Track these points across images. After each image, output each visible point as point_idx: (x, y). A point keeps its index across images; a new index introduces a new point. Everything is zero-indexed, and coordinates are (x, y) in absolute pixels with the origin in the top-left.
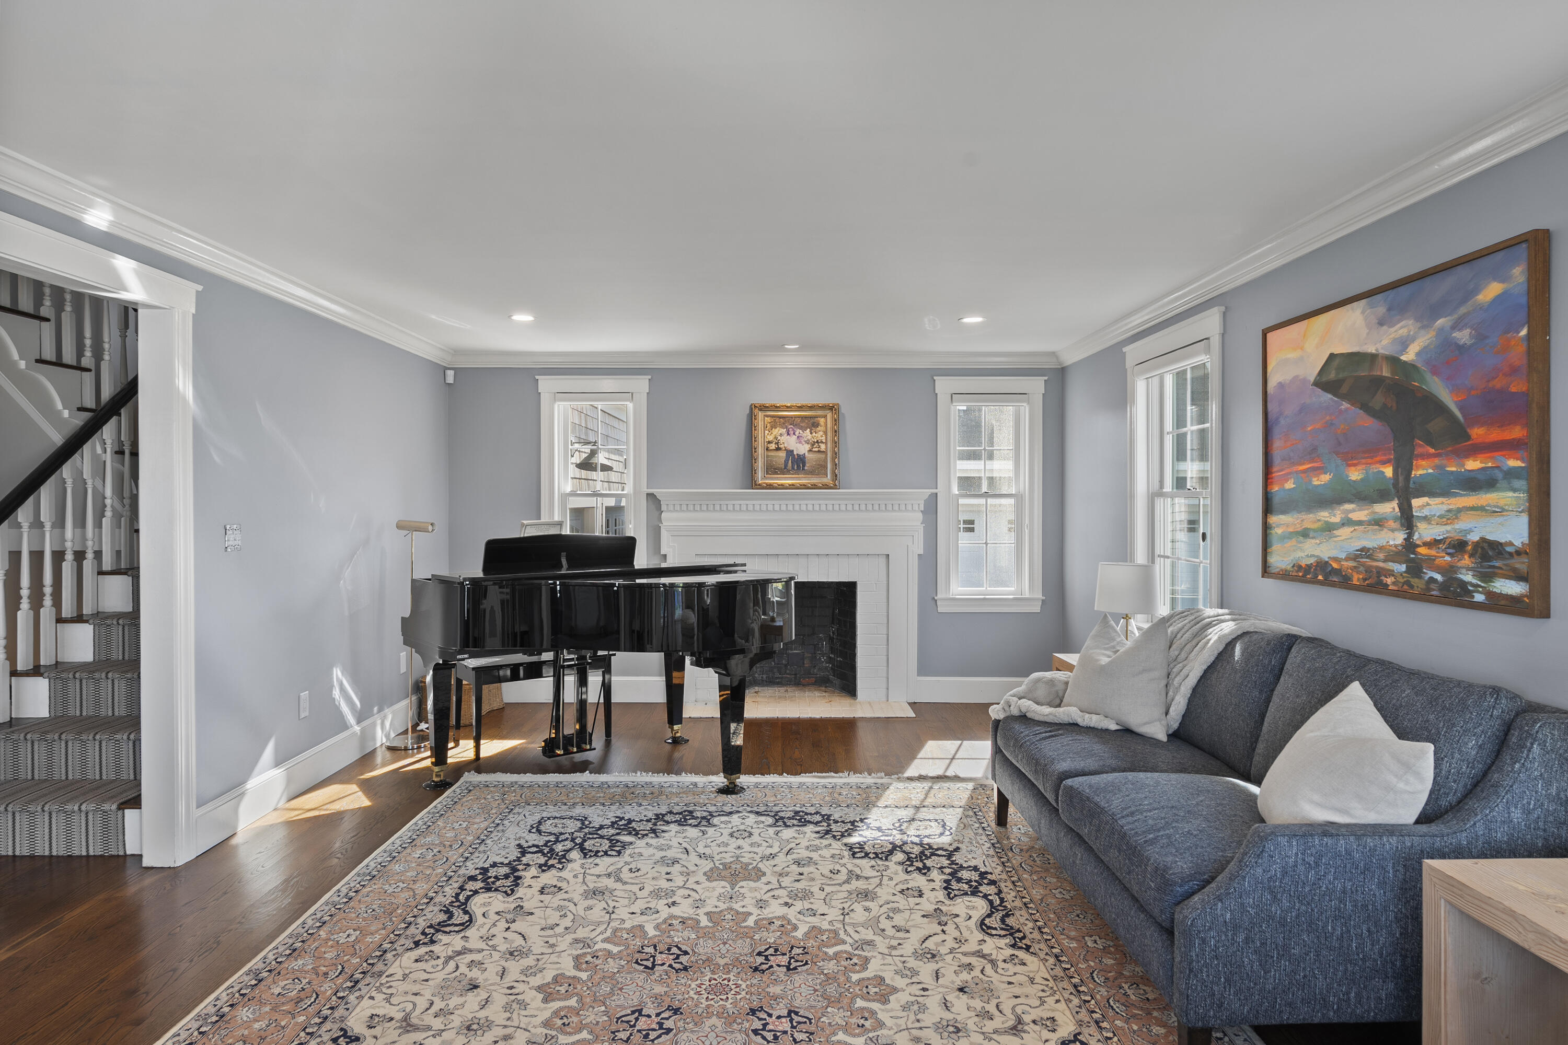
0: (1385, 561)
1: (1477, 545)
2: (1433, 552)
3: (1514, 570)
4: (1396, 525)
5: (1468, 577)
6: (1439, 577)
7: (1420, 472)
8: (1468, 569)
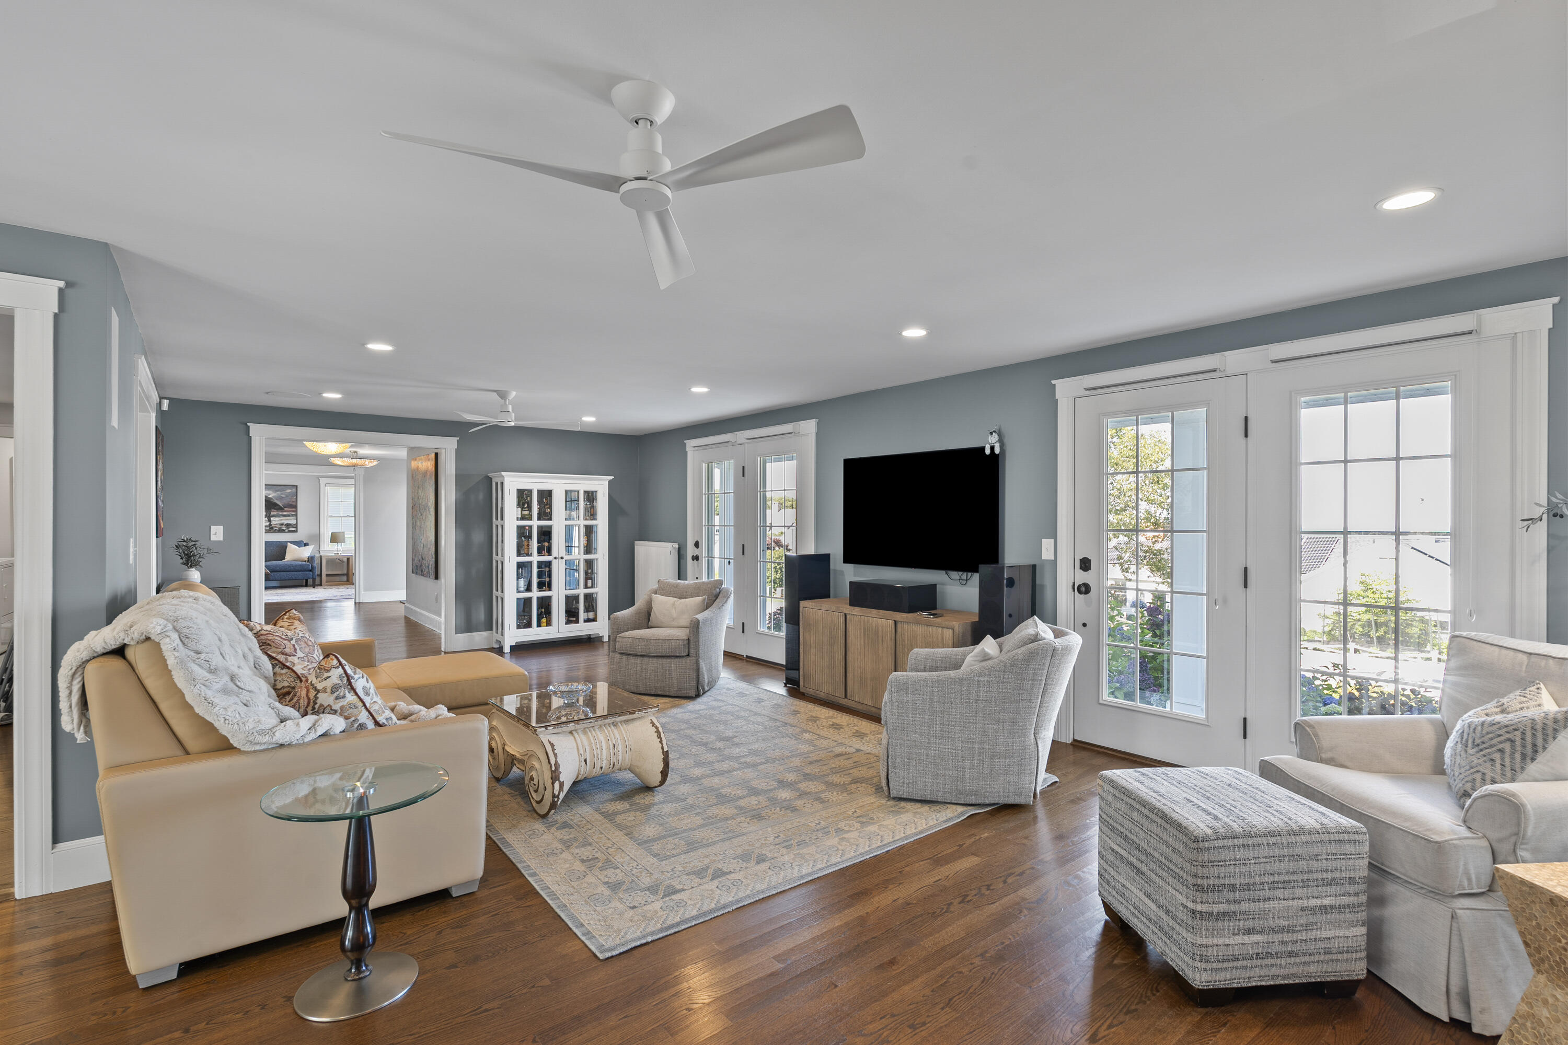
1: (286, 524)
5: (285, 529)
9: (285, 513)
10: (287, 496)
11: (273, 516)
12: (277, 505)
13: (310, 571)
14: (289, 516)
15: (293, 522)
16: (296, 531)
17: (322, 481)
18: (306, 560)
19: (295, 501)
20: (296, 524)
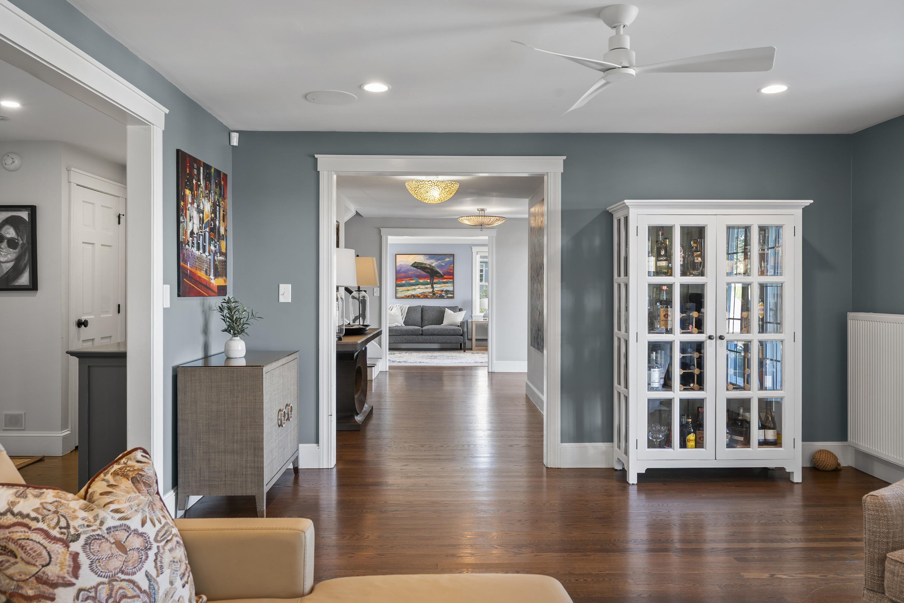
0: (428, 294)
1: (445, 291)
2: (438, 292)
3: (451, 293)
4: (431, 288)
5: (444, 295)
6: (439, 295)
7: (435, 281)
10: (446, 265)
11: (435, 283)
12: (438, 273)
13: (462, 335)
14: (447, 283)
15: (451, 289)
16: (453, 298)
17: (475, 249)
18: (459, 324)
19: (452, 269)
20: (453, 291)
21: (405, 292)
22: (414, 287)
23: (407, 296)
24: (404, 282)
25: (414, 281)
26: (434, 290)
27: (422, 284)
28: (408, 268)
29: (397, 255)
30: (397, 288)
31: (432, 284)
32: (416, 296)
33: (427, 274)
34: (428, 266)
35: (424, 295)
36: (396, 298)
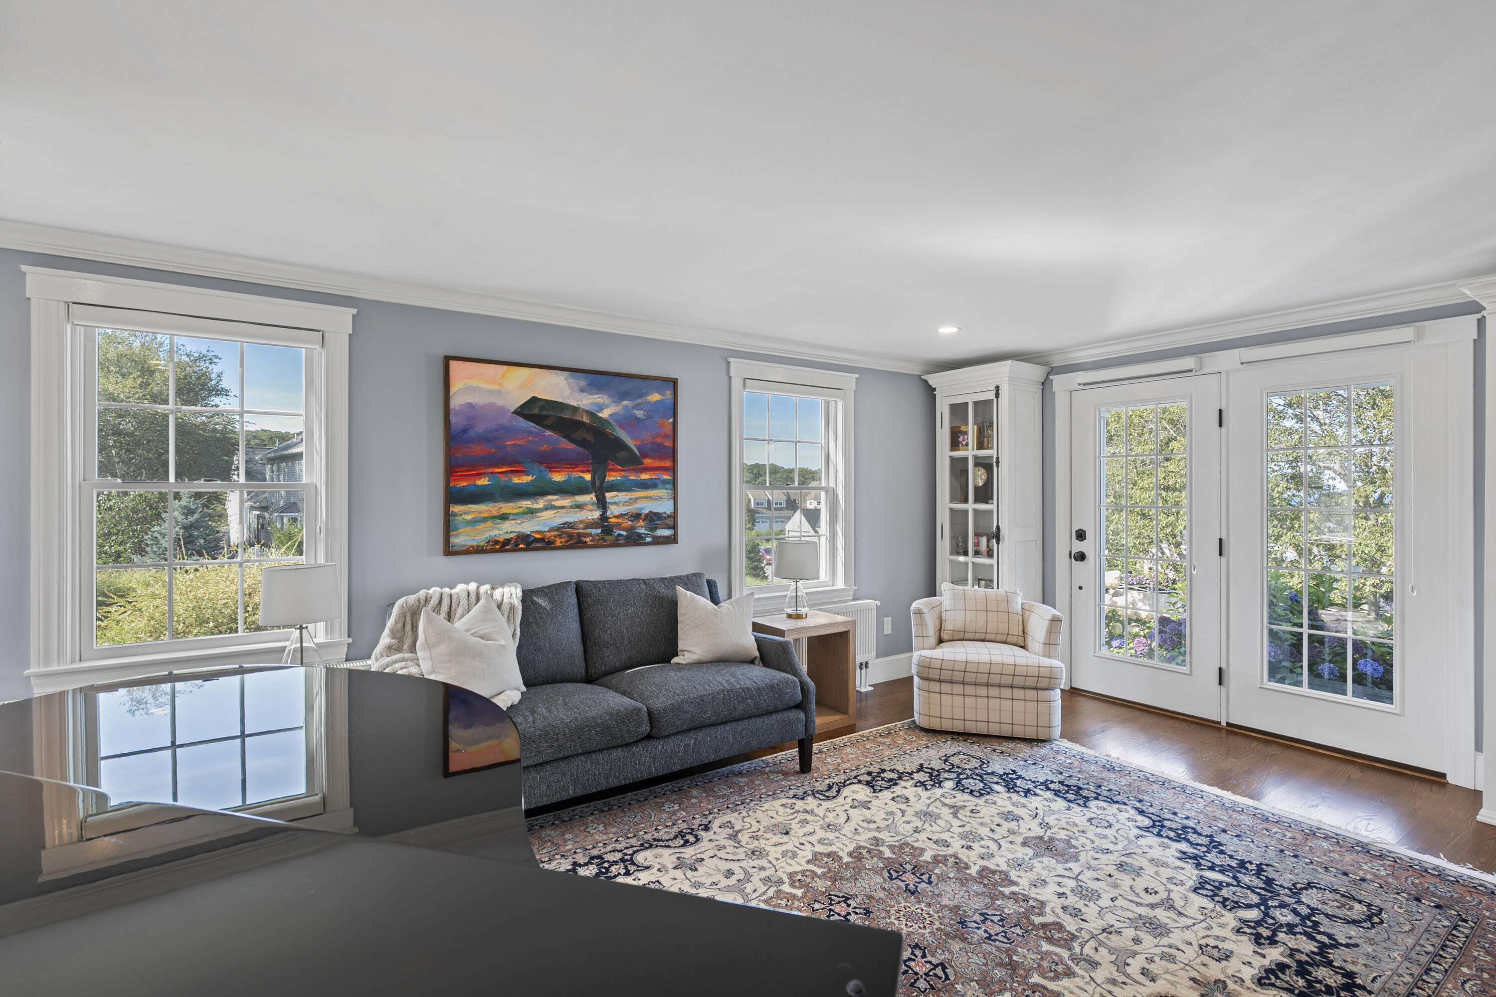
0: (584, 529)
1: (647, 515)
2: (620, 521)
3: (667, 524)
4: (595, 507)
5: (643, 531)
6: (624, 533)
7: (611, 479)
8: (642, 527)
9: (645, 476)
10: (649, 417)
11: (613, 487)
12: (620, 445)
13: (798, 706)
14: (655, 486)
15: (665, 507)
16: (673, 540)
18: (757, 652)
19: (671, 433)
20: (674, 516)
21: (489, 524)
22: (527, 504)
23: (496, 542)
24: (483, 482)
25: (526, 479)
26: (608, 513)
27: (562, 490)
28: (504, 421)
29: (453, 364)
30: (456, 509)
31: (600, 489)
32: (536, 540)
33: (579, 449)
34: (586, 419)
35: (571, 536)
36: (449, 551)
